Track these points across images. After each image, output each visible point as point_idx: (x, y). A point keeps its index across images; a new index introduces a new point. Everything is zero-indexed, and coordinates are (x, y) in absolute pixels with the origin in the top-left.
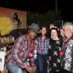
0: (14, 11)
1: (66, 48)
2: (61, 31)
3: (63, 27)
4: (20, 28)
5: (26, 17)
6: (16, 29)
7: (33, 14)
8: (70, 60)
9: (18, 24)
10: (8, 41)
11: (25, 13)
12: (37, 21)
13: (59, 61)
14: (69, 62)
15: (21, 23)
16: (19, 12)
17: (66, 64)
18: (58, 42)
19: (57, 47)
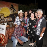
3: (37, 12)
5: (18, 7)
7: (22, 5)
8: (39, 30)
10: (8, 20)
12: (24, 9)
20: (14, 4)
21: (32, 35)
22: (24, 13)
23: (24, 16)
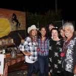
0: (13, 12)
1: (67, 49)
2: (62, 31)
4: (19, 29)
5: (25, 18)
6: (15, 30)
8: (71, 61)
9: (17, 25)
10: (7, 43)
11: (24, 13)
12: (37, 21)
13: (60, 62)
14: (70, 63)
15: (20, 24)
16: (17, 13)
17: (67, 66)
18: (58, 43)
19: (57, 48)
20: (18, 12)
21: (58, 72)
22: (40, 30)
23: (39, 35)
